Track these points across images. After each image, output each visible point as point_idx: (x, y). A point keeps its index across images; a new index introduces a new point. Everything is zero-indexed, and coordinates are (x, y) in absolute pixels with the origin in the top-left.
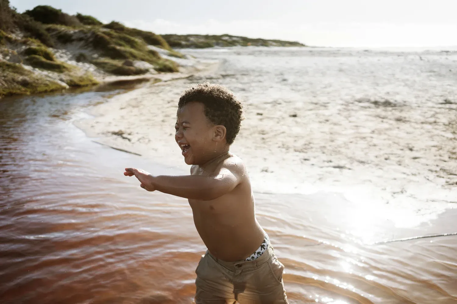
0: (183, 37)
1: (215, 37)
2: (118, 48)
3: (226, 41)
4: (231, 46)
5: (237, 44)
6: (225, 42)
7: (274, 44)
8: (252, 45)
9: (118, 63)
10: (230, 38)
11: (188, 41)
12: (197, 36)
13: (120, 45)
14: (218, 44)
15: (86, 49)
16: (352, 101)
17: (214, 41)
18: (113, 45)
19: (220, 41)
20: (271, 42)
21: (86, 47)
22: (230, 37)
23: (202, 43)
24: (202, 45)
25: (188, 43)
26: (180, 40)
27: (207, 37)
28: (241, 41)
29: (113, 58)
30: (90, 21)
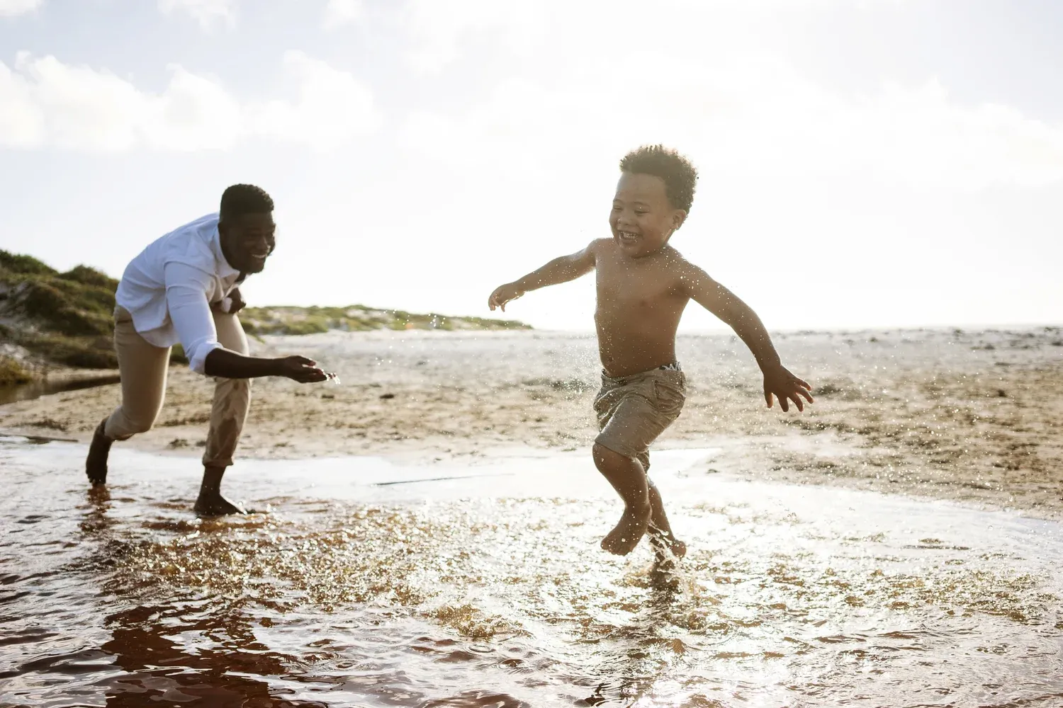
0: (256, 312)
1: (330, 311)
2: (83, 313)
3: (355, 318)
4: (369, 330)
5: (380, 325)
6: (352, 322)
7: (466, 325)
8: (416, 327)
9: (80, 343)
10: (366, 313)
11: (268, 319)
12: (289, 309)
13: (87, 308)
14: (337, 325)
15: (10, 317)
16: (514, 383)
17: (329, 320)
18: (71, 308)
19: (343, 320)
20: (457, 322)
21: (10, 313)
22: (367, 310)
23: (301, 323)
24: (299, 327)
25: (268, 325)
26: (249, 317)
27: (312, 311)
28: (391, 319)
29: (70, 333)
30: (26, 266)
